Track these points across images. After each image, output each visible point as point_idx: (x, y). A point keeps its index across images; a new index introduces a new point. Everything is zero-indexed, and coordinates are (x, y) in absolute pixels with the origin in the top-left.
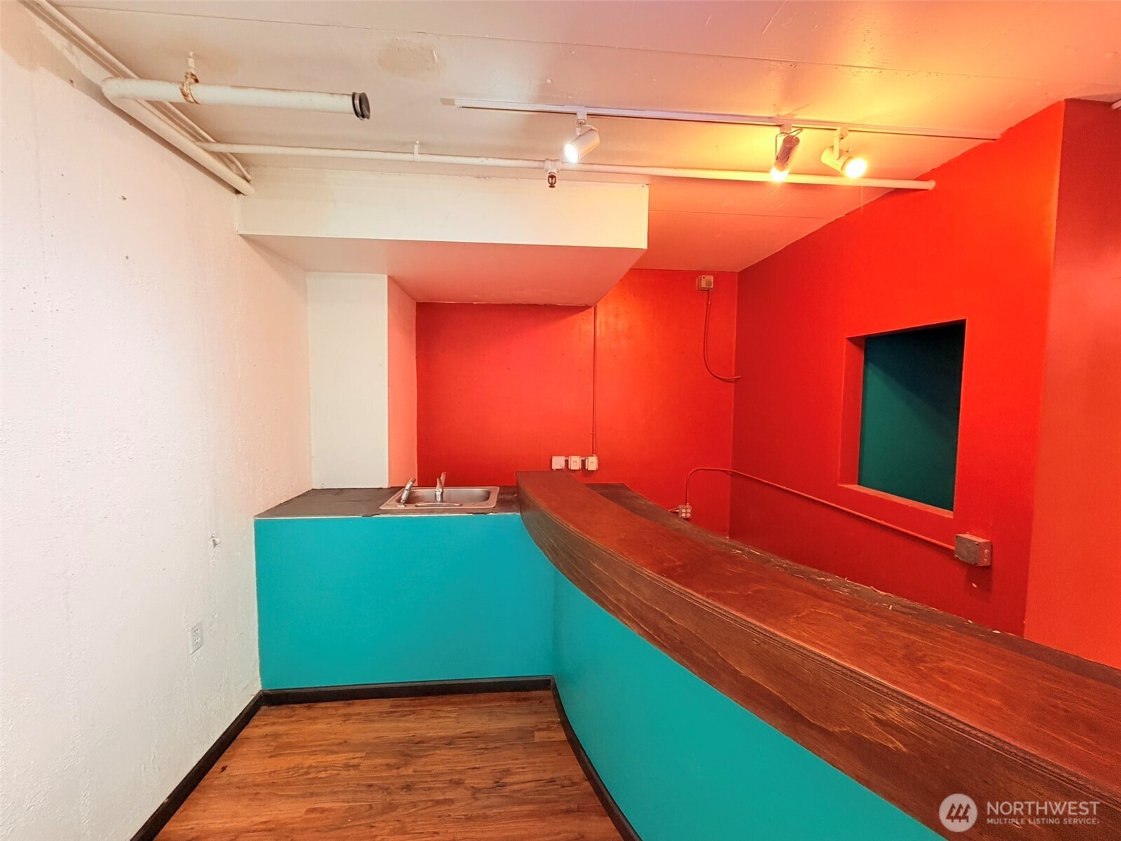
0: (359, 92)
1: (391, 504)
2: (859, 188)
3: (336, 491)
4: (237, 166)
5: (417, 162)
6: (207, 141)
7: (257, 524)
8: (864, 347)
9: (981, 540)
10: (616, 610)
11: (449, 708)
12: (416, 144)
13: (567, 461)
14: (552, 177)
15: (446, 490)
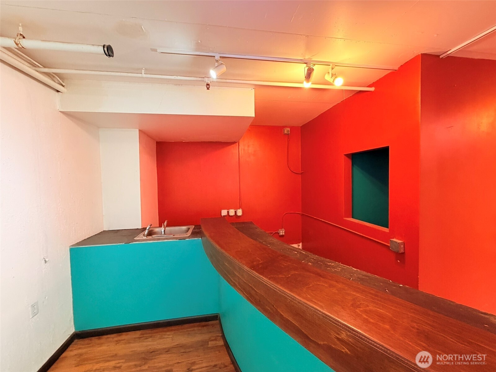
0: (107, 44)
1: (141, 237)
2: (342, 91)
3: (116, 231)
4: (57, 79)
5: (144, 78)
6: (39, 67)
7: (71, 250)
8: (351, 158)
9: (400, 241)
10: (234, 285)
11: (168, 333)
12: (143, 69)
13: (228, 212)
14: (208, 85)
15: (167, 229)
